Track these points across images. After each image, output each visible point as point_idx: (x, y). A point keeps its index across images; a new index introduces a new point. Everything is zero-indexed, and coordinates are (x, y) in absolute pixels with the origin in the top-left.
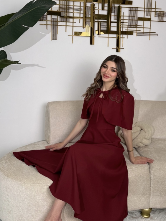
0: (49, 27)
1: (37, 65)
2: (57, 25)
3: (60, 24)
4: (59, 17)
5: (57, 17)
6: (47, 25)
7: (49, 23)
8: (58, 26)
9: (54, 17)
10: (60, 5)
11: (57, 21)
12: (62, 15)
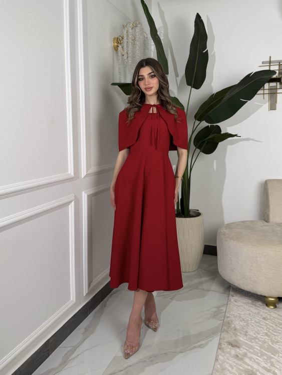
1: (252, 140)
2: (276, 93)
5: (277, 84)
6: (264, 94)
7: (267, 92)
8: (278, 95)
9: (273, 84)
11: (276, 89)
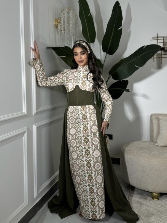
0: (155, 60)
2: (161, 58)
3: (163, 56)
4: (163, 51)
5: (162, 52)
6: (153, 58)
8: (163, 58)
9: (159, 52)
10: (163, 42)
11: (162, 55)
12: (165, 50)
